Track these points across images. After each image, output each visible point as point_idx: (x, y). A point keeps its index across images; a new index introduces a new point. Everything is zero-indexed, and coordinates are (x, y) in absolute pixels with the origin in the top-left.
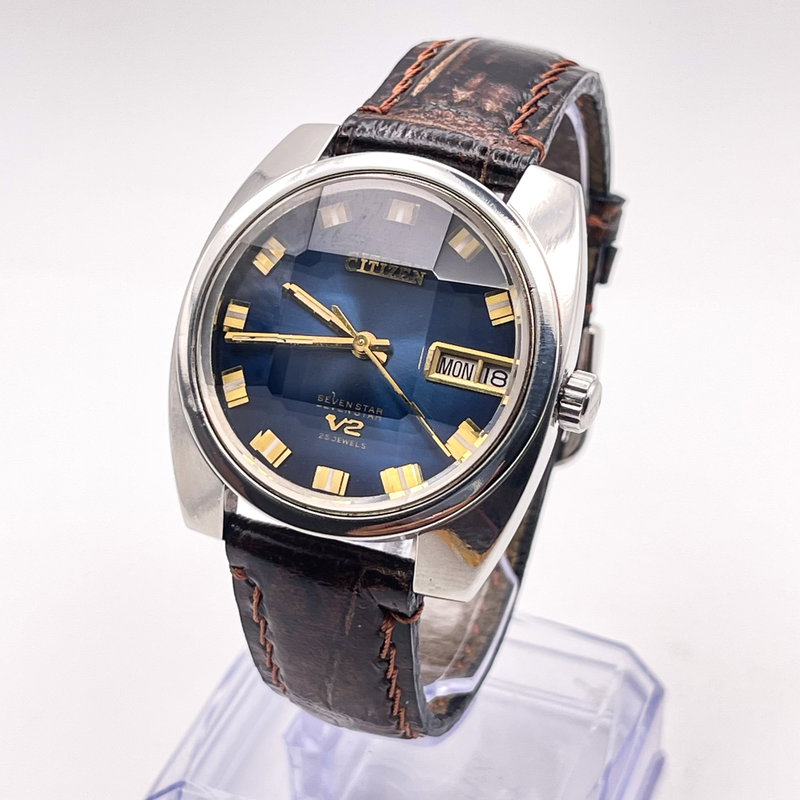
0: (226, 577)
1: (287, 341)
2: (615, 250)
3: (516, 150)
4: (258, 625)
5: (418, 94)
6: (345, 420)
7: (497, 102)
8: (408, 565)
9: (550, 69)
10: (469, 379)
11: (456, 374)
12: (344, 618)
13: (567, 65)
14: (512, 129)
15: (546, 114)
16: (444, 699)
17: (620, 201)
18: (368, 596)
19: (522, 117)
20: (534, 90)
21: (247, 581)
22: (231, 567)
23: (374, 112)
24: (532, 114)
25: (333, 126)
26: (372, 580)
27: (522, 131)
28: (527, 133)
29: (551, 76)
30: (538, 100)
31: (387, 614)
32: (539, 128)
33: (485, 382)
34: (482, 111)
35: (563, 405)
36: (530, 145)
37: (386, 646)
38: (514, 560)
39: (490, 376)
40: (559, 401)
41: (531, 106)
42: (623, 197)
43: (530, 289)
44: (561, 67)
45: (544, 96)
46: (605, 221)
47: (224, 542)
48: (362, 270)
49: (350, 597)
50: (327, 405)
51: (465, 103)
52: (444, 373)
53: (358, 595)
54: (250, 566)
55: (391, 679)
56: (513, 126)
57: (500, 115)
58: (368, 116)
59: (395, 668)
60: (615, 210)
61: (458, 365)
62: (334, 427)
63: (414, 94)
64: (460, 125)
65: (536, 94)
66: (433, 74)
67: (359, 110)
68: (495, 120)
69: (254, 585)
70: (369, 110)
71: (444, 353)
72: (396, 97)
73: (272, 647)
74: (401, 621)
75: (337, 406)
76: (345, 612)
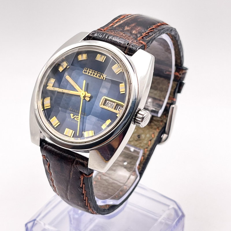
0: (41, 158)
1: (63, 91)
2: (183, 84)
3: (137, 44)
4: (49, 173)
5: (115, 27)
6: (76, 116)
7: (136, 31)
8: (87, 159)
9: (157, 24)
10: (112, 108)
11: (109, 106)
12: (70, 173)
13: (163, 24)
14: (138, 39)
15: (151, 36)
16: (109, 205)
17: (186, 69)
18: (76, 168)
19: (143, 36)
20: (149, 29)
21: (46, 159)
22: (42, 155)
23: (101, 30)
24: (146, 36)
25: (88, 33)
26: (77, 163)
27: (141, 40)
28: (143, 41)
29: (157, 26)
30: (149, 32)
31: (81, 173)
32: (147, 40)
33: (117, 110)
34: (131, 33)
35: (136, 118)
36: (142, 44)
37: (82, 183)
38: (140, 170)
39: (118, 108)
40: (135, 117)
41: (147, 33)
42: (187, 68)
43: (131, 84)
44: (161, 24)
45: (152, 31)
46: (180, 74)
47: (40, 147)
48: (87, 73)
49: (71, 167)
50: (71, 111)
51: (128, 30)
52: (106, 106)
53: (74, 167)
54: (46, 155)
55: (84, 194)
56: (139, 38)
57: (136, 35)
58: (100, 31)
59: (85, 190)
60: (184, 71)
61: (110, 104)
62: (72, 118)
63: (114, 27)
64: (123, 36)
65: (150, 30)
66: (122, 22)
67: (98, 30)
68: (134, 36)
69: (48, 161)
70: (100, 30)
71: (106, 100)
72: (109, 27)
73: (53, 181)
74: (85, 176)
75: (74, 112)
76: (70, 172)
